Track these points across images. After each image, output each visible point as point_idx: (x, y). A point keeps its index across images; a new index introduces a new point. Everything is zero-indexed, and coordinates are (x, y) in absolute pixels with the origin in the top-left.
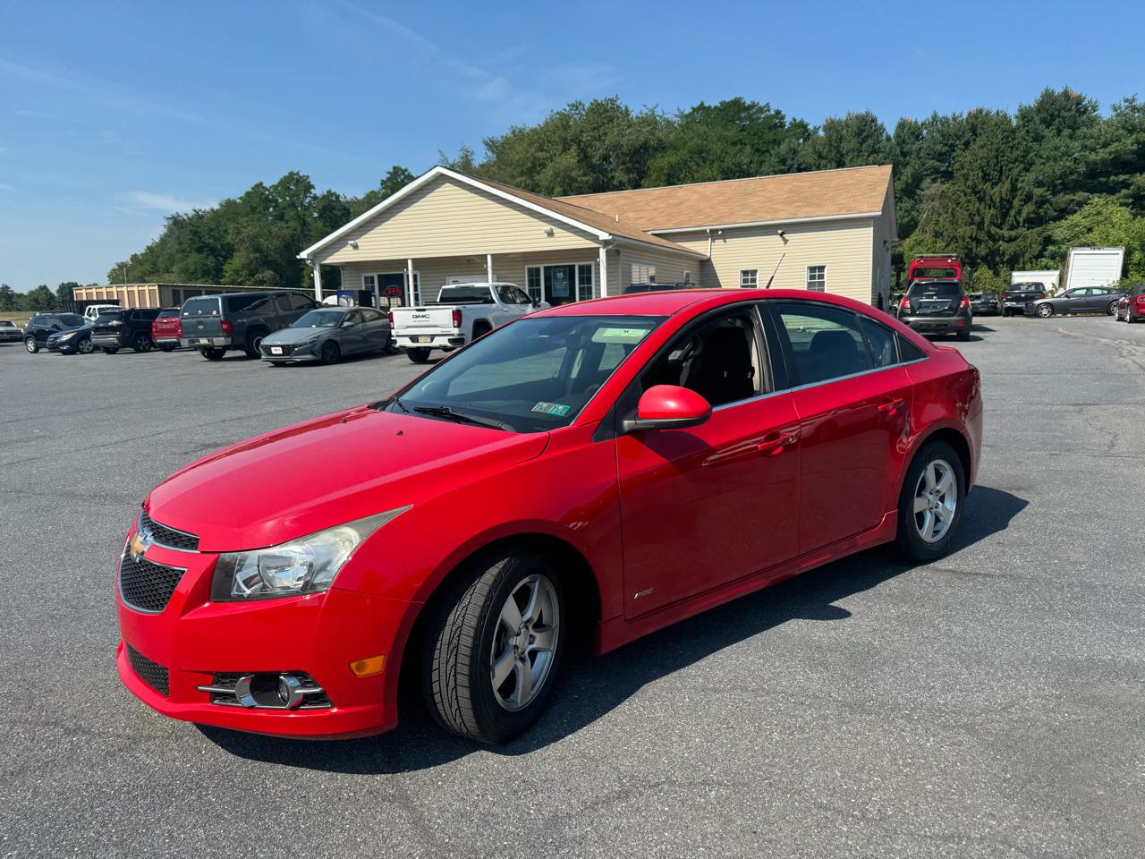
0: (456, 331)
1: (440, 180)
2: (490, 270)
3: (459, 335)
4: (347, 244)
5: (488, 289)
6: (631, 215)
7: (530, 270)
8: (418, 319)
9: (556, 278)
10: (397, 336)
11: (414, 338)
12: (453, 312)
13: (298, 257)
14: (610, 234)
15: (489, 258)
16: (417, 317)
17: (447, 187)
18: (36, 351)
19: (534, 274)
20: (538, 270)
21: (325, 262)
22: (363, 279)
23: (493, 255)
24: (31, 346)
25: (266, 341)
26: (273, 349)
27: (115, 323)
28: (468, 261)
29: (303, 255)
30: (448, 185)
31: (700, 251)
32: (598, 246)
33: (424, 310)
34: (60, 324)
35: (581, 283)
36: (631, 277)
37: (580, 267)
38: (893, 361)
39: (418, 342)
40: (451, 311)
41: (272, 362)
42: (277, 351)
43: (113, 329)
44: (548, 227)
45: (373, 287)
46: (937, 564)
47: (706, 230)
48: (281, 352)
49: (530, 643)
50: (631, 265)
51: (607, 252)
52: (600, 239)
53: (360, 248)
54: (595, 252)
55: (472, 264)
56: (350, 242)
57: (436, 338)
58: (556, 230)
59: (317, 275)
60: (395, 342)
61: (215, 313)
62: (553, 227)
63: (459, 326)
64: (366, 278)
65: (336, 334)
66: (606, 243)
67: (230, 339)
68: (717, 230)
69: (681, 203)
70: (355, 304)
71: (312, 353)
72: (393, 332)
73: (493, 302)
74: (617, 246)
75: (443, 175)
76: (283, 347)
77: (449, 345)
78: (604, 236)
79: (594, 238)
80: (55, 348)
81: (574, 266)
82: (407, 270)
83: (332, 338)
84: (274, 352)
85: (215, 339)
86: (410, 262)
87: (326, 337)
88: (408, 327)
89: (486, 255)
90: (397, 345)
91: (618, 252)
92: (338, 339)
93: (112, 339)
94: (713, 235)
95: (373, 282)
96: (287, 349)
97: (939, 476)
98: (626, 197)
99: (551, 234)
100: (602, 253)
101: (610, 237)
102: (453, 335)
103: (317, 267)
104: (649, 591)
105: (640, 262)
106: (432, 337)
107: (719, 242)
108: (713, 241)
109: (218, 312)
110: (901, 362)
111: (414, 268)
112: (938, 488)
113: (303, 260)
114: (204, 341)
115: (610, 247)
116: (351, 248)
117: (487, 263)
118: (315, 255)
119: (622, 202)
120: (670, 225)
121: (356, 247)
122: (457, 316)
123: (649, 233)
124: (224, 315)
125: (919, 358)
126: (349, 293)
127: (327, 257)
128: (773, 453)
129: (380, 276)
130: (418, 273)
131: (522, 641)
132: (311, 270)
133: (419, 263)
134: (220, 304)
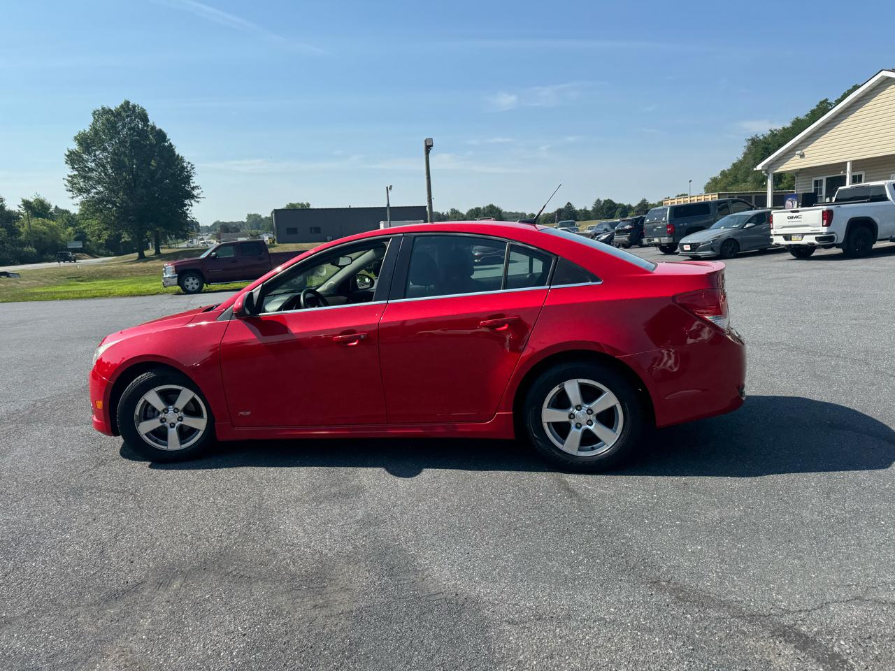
0: (824, 230)
3: (827, 233)
4: (795, 154)
5: (882, 187)
8: (793, 220)
10: (775, 235)
11: (787, 237)
12: (823, 212)
13: (755, 169)
16: (792, 218)
21: (777, 171)
22: (813, 182)
25: (683, 241)
26: (685, 246)
27: (628, 227)
29: (759, 167)
33: (797, 211)
38: (539, 283)
39: (791, 240)
40: (821, 211)
41: (690, 256)
42: (687, 248)
43: (627, 231)
45: (821, 189)
48: (689, 249)
49: (179, 421)
53: (806, 156)
56: (797, 152)
57: (805, 236)
59: (770, 182)
60: (772, 240)
61: (664, 219)
63: (828, 225)
64: (816, 181)
65: (735, 235)
67: (672, 239)
71: (712, 250)
72: (772, 232)
73: (885, 199)
75: (889, 78)
76: (691, 244)
77: (816, 243)
82: (846, 172)
83: (735, 238)
84: (685, 249)
85: (662, 239)
86: (848, 165)
87: (724, 237)
88: (784, 227)
90: (773, 243)
92: (738, 238)
93: (625, 238)
95: (821, 185)
96: (694, 247)
102: (822, 233)
103: (770, 176)
106: (803, 235)
109: (666, 219)
111: (853, 169)
112: (589, 406)
113: (760, 170)
114: (656, 240)
116: (798, 157)
118: (768, 166)
121: (802, 156)
122: (828, 217)
124: (670, 220)
126: (795, 196)
127: (779, 166)
128: (350, 344)
129: (827, 179)
130: (863, 173)
131: (171, 417)
132: (765, 179)
133: (857, 164)
134: (668, 212)
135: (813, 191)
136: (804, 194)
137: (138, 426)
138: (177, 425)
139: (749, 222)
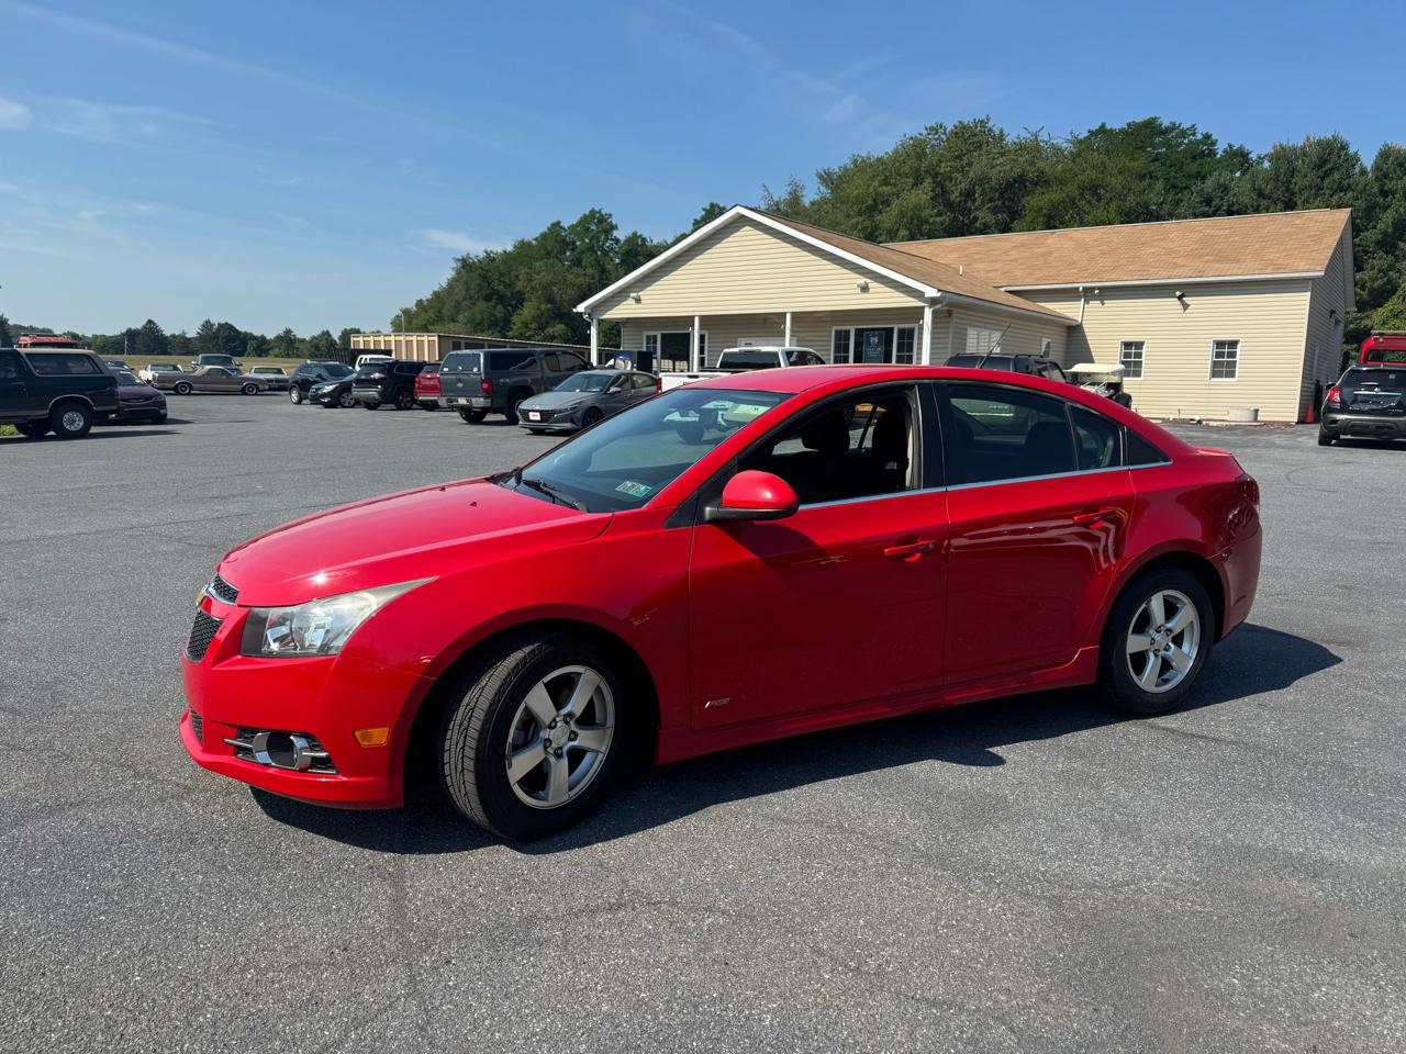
1: (741, 221)
2: (788, 332)
4: (629, 297)
5: (775, 353)
6: (980, 266)
7: (838, 333)
9: (870, 344)
13: (575, 310)
14: (939, 290)
15: (788, 317)
17: (747, 231)
18: (299, 402)
19: (842, 337)
20: (848, 332)
21: (603, 317)
22: (645, 338)
23: (794, 315)
24: (295, 396)
25: (525, 405)
26: (531, 414)
27: (377, 375)
28: (765, 320)
29: (581, 308)
30: (747, 228)
31: (1069, 315)
32: (923, 304)
34: (325, 374)
35: (898, 351)
36: (965, 344)
37: (901, 332)
38: (1114, 462)
41: (531, 429)
42: (535, 416)
43: (375, 382)
44: (862, 280)
45: (655, 348)
46: (1161, 721)
47: (1078, 288)
48: (539, 418)
49: (570, 740)
50: (966, 329)
51: (933, 312)
52: (926, 296)
53: (643, 301)
54: (919, 312)
55: (767, 324)
56: (632, 295)
58: (873, 285)
59: (594, 332)
61: (475, 370)
62: (868, 281)
64: (648, 337)
65: (601, 401)
66: (933, 301)
67: (489, 400)
68: (1093, 289)
69: (1050, 253)
70: (632, 368)
71: (572, 421)
74: (948, 304)
75: (743, 216)
76: (541, 412)
78: (931, 292)
79: (919, 295)
80: (316, 400)
81: (892, 329)
82: (693, 329)
83: (597, 405)
84: (531, 418)
85: (474, 400)
86: (697, 320)
87: (589, 404)
89: (785, 313)
91: (949, 313)
92: (602, 406)
93: (373, 393)
94: (1088, 294)
95: (655, 342)
96: (545, 415)
97: (1171, 610)
98: (978, 244)
99: (865, 289)
100: (928, 314)
101: (939, 294)
103: (595, 323)
104: (725, 701)
105: (979, 325)
107: (1095, 304)
108: (1087, 302)
109: (479, 370)
110: (1125, 464)
111: (701, 327)
112: (1169, 625)
113: (581, 313)
114: (462, 401)
115: (938, 306)
116: (633, 302)
117: (785, 323)
118: (594, 308)
119: (973, 249)
120: (1028, 281)
121: (638, 300)
123: (1003, 289)
124: (486, 373)
125: (1157, 461)
126: (628, 354)
127: (607, 311)
128: (906, 560)
129: (663, 336)
130: (706, 333)
131: (558, 736)
132: (588, 326)
133: (707, 321)
134: (482, 360)
135: (644, 350)
136: (639, 352)
137: (510, 766)
138: (565, 749)
139: (612, 385)
